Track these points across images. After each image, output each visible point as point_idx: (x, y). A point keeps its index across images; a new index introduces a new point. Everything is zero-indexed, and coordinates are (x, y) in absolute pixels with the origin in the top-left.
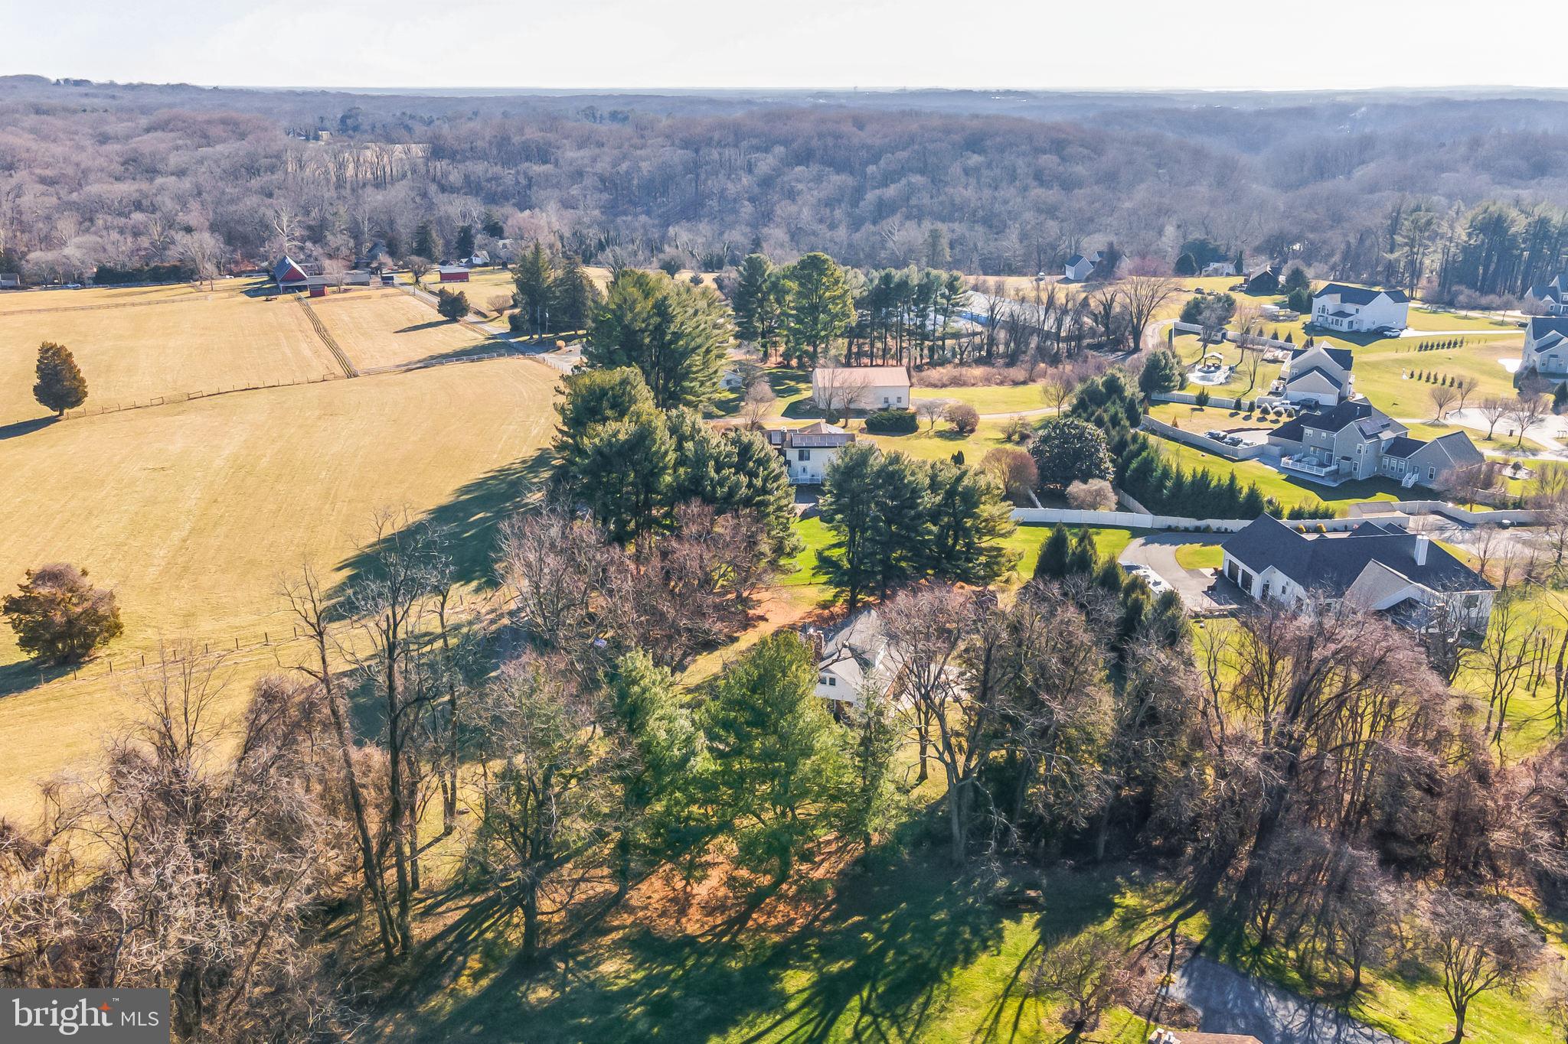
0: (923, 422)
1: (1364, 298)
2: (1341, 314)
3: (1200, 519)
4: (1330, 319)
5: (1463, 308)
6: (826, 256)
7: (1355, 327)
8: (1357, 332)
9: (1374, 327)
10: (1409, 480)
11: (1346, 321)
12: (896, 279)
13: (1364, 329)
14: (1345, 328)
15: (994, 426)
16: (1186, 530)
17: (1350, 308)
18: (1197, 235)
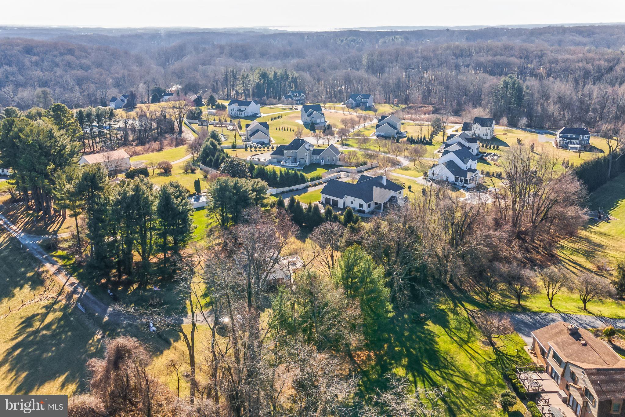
0: (150, 170)
1: (247, 104)
2: (239, 110)
3: (290, 186)
4: (237, 112)
5: (269, 105)
6: (63, 105)
7: (246, 115)
8: (247, 116)
9: (252, 114)
10: (322, 164)
11: (243, 113)
12: (85, 113)
13: (249, 115)
14: (243, 115)
15: (180, 168)
16: (287, 192)
17: (242, 108)
18: (152, 87)
